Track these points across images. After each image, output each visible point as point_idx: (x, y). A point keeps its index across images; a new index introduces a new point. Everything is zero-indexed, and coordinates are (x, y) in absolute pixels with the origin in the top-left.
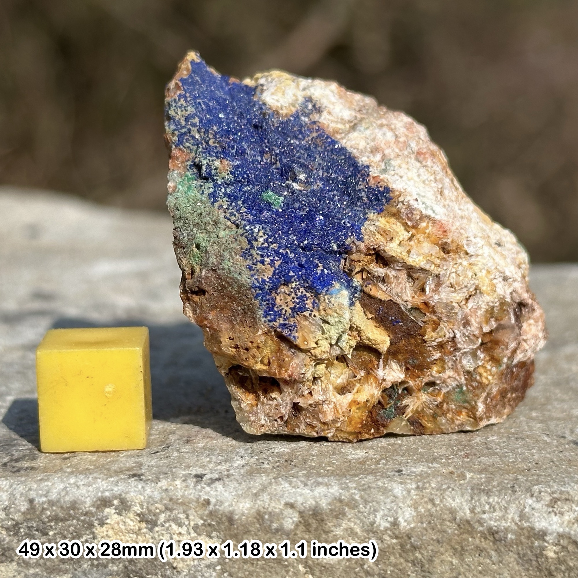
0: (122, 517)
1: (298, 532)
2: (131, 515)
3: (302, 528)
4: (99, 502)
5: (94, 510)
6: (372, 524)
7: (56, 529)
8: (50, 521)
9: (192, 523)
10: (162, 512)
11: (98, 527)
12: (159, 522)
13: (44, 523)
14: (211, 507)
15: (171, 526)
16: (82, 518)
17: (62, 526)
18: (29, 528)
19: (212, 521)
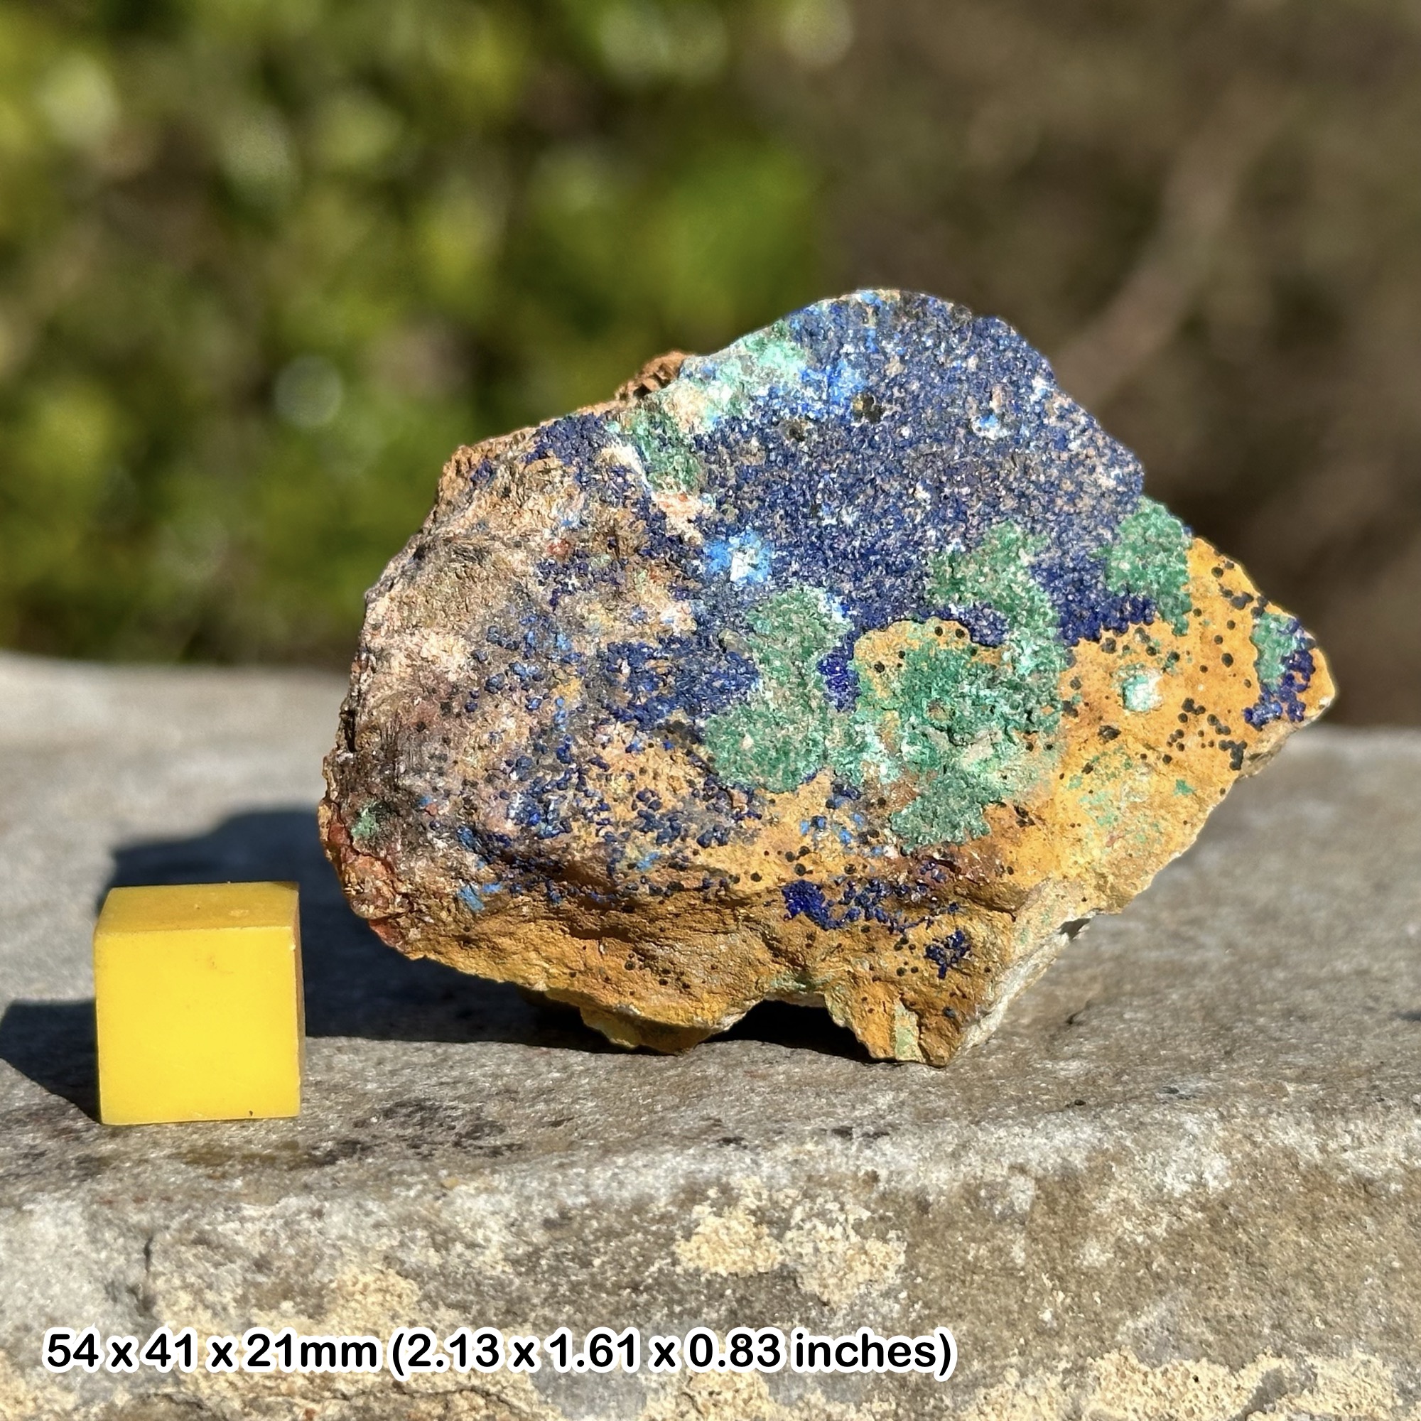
0: (723, 1220)
1: (1036, 1216)
2: (740, 1213)
3: (1042, 1207)
4: (682, 1196)
5: (674, 1210)
6: (1160, 1188)
7: (606, 1253)
8: (597, 1239)
9: (851, 1220)
10: (796, 1203)
11: (682, 1242)
12: (793, 1223)
13: (586, 1244)
14: (882, 1186)
15: (814, 1227)
16: (654, 1228)
17: (617, 1247)
18: (557, 1257)
19: (887, 1210)
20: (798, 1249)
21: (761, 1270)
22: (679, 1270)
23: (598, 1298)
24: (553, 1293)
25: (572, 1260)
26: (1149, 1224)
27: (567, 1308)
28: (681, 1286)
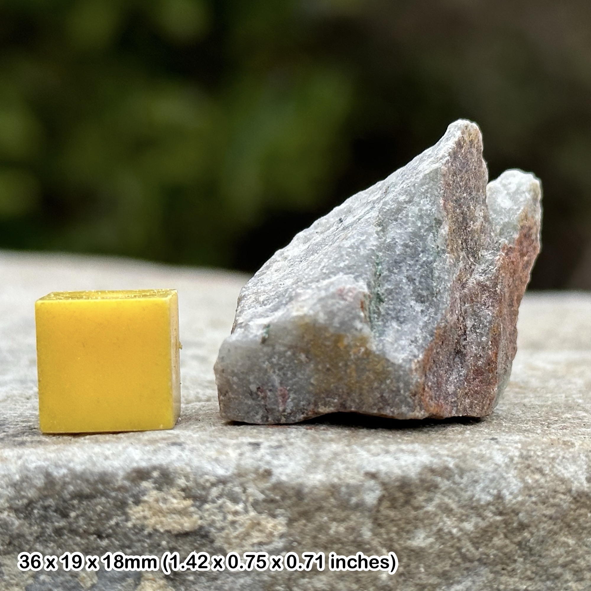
0: (162, 493)
1: (382, 508)
2: (174, 491)
3: (386, 503)
4: (134, 475)
5: (127, 483)
6: (471, 497)
7: (79, 509)
8: (73, 498)
9: (251, 499)
10: (213, 485)
11: (133, 506)
12: (210, 498)
13: (65, 501)
14: (274, 479)
15: (224, 502)
16: (113, 494)
17: (88, 505)
18: (46, 508)
19: (277, 495)
20: (213, 517)
21: (187, 530)
22: (129, 524)
23: (73, 540)
24: (42, 534)
25: (56, 511)
26: (462, 521)
27: (52, 544)
28: (131, 536)
